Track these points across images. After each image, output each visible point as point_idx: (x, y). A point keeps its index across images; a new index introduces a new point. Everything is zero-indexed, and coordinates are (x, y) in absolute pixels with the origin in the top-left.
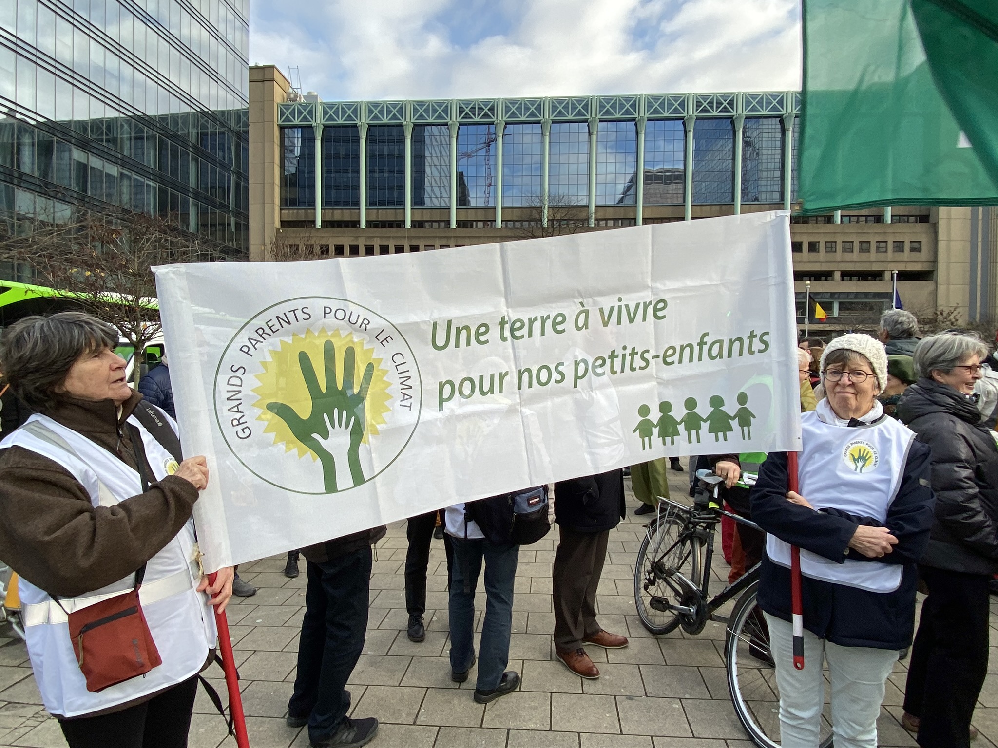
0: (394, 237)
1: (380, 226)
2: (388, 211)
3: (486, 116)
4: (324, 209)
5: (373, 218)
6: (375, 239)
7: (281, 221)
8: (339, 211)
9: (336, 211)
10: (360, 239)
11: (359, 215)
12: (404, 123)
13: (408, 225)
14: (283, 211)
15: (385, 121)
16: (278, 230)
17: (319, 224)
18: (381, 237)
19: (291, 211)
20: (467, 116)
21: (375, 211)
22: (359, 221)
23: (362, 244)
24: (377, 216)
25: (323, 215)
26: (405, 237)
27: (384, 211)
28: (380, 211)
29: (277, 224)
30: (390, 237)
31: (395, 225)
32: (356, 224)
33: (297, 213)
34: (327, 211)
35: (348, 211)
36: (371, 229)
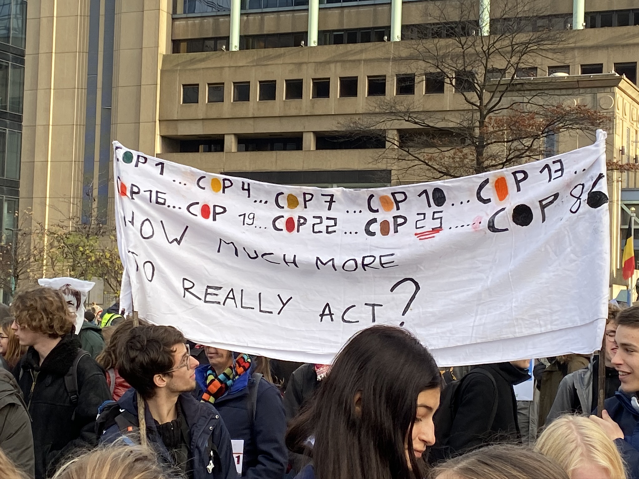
1: (345, 38)
2: (362, 9)
4: (248, 14)
5: (333, 25)
6: (332, 66)
7: (174, 41)
8: (272, 16)
9: (267, 17)
10: (304, 67)
11: (306, 21)
13: (397, 33)
14: (177, 23)
16: (165, 58)
17: (235, 43)
18: (344, 62)
19: (190, 22)
21: (337, 11)
23: (307, 77)
24: (341, 22)
25: (243, 25)
26: (387, 60)
27: (353, 10)
28: (346, 11)
29: (164, 47)
30: (359, 61)
31: (373, 36)
32: (298, 38)
33: (201, 24)
34: (251, 17)
35: (289, 15)
36: (327, 47)
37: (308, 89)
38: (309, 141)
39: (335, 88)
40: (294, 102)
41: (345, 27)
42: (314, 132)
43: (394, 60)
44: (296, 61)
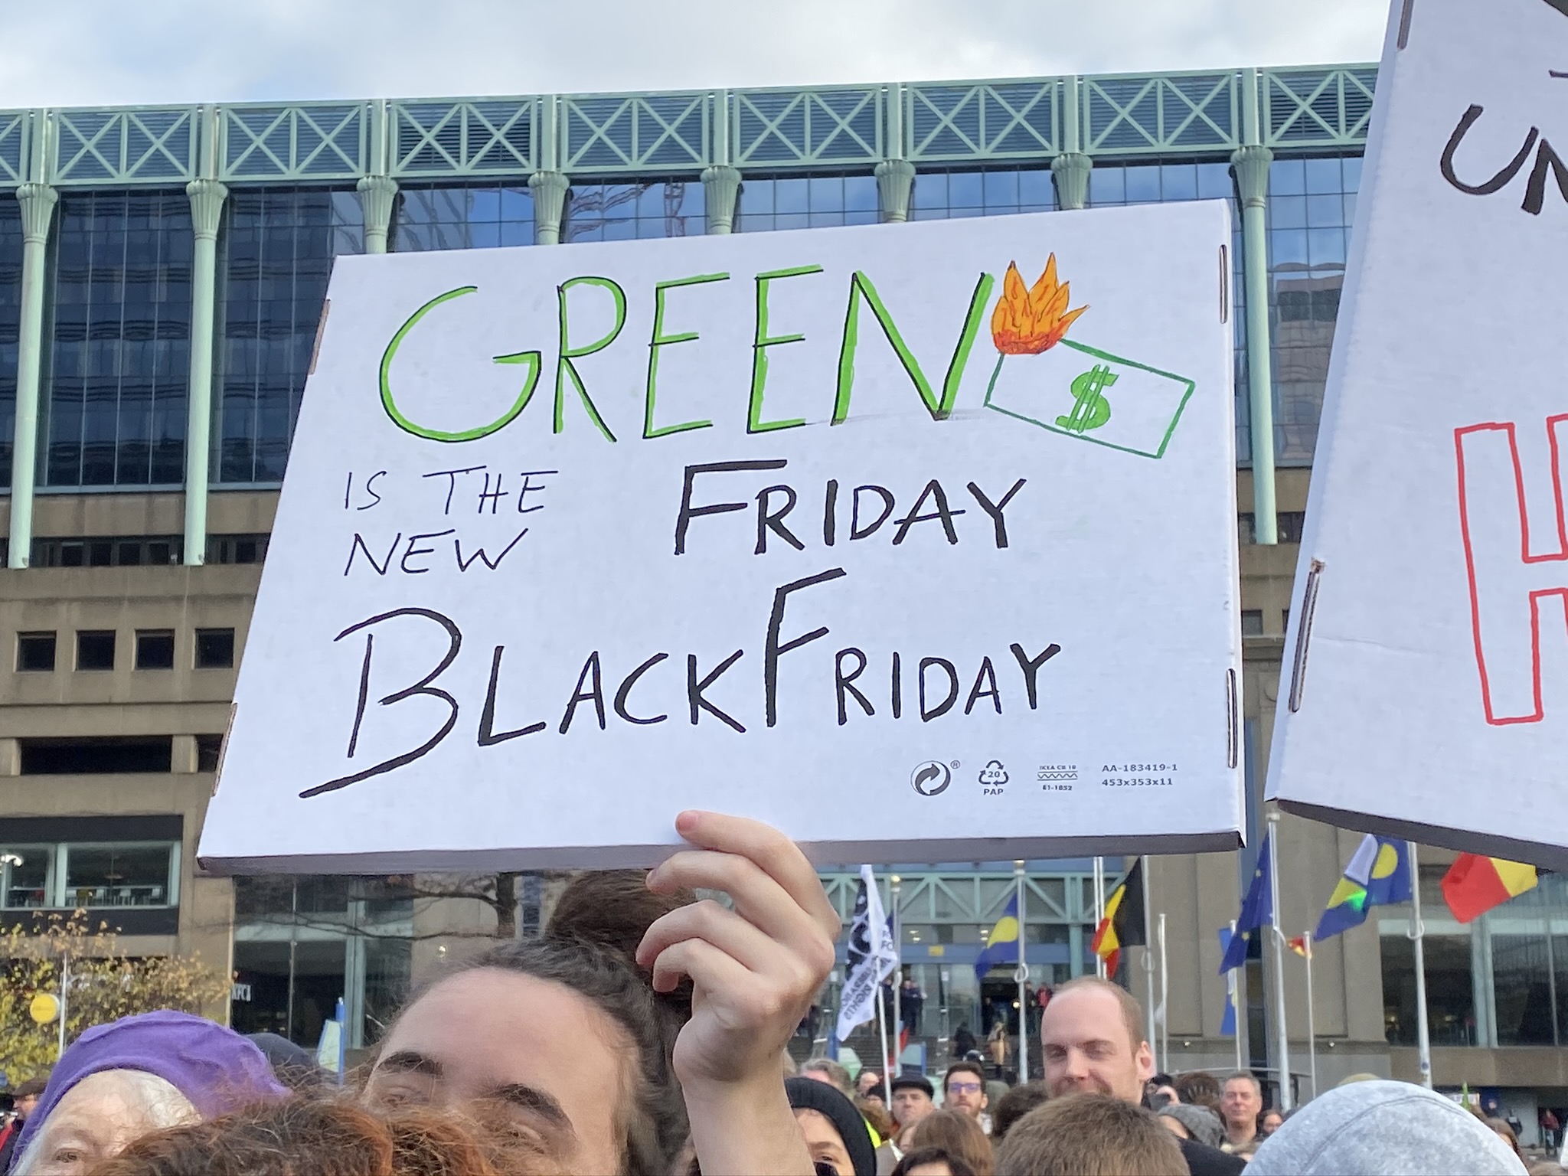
0: (136, 601)
2: (123, 500)
3: (498, 155)
6: (63, 608)
11: (7, 517)
12: (193, 185)
13: (196, 550)
15: (123, 177)
18: (87, 601)
20: (428, 157)
22: (6, 541)
24: (78, 522)
26: (178, 599)
27: (105, 501)
28: (90, 502)
30: (121, 599)
31: (145, 552)
36: (51, 572)
38: (7, 757)
39: (67, 651)
41: (87, 533)
42: (19, 740)
43: (193, 599)
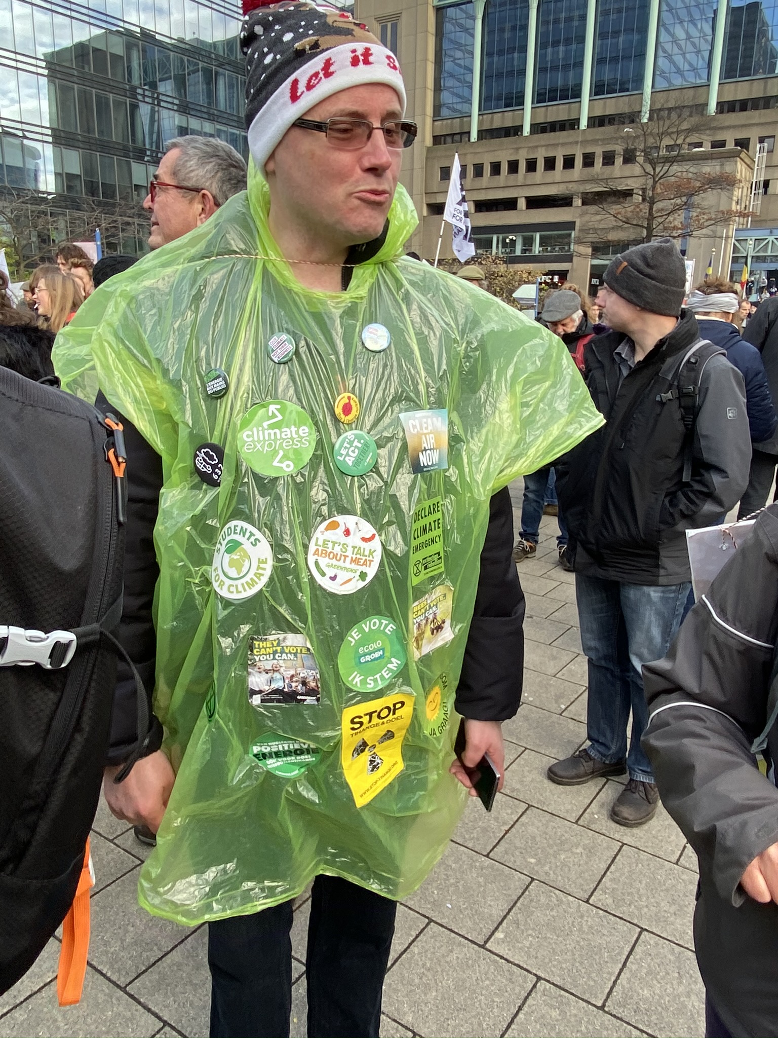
0: (563, 144)
1: (548, 129)
2: (561, 107)
4: (483, 115)
5: (540, 119)
6: (539, 149)
7: (434, 137)
8: (499, 115)
9: (496, 116)
10: (521, 151)
11: (522, 118)
14: (436, 123)
16: (428, 149)
17: (474, 136)
18: (547, 146)
19: (445, 122)
21: (543, 109)
22: (522, 126)
23: (522, 158)
24: (546, 116)
25: (480, 123)
26: (577, 143)
27: (555, 107)
28: (550, 108)
29: (429, 142)
30: (557, 145)
31: (567, 126)
32: (516, 130)
33: (452, 123)
34: (485, 117)
35: (510, 113)
36: (536, 136)
37: (522, 166)
38: (522, 204)
39: (541, 165)
40: (513, 176)
41: (549, 120)
42: (526, 197)
43: (582, 142)
44: (515, 146)
